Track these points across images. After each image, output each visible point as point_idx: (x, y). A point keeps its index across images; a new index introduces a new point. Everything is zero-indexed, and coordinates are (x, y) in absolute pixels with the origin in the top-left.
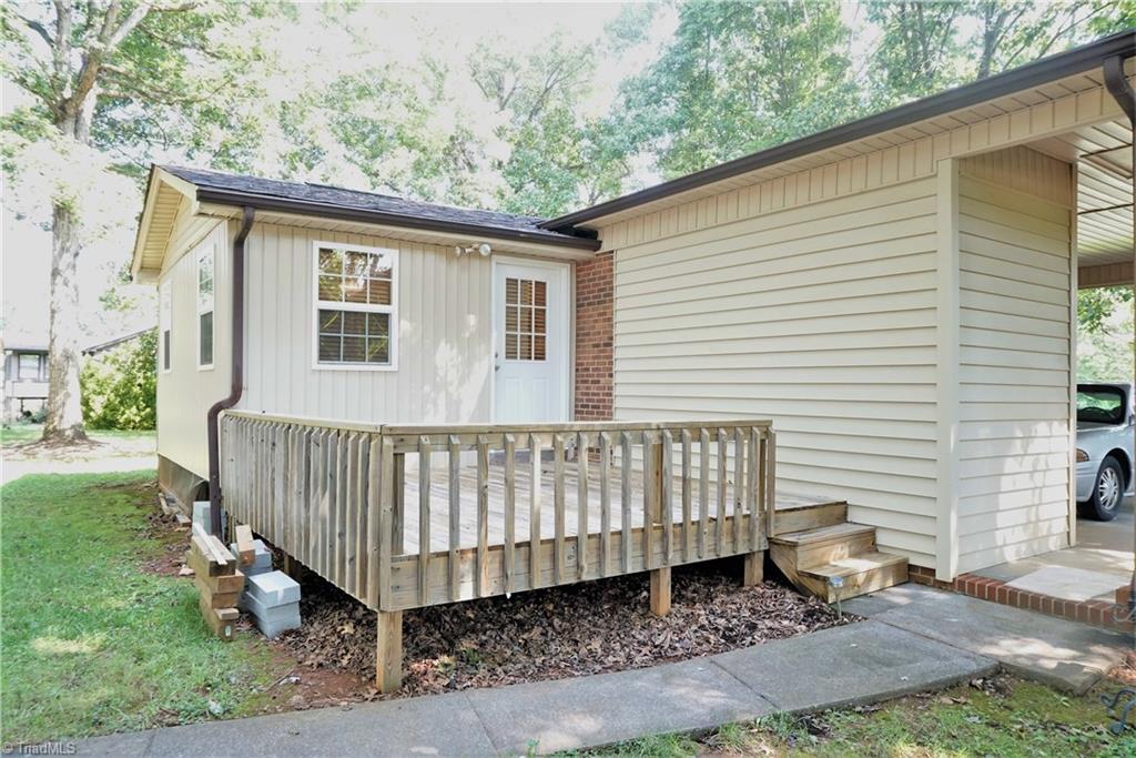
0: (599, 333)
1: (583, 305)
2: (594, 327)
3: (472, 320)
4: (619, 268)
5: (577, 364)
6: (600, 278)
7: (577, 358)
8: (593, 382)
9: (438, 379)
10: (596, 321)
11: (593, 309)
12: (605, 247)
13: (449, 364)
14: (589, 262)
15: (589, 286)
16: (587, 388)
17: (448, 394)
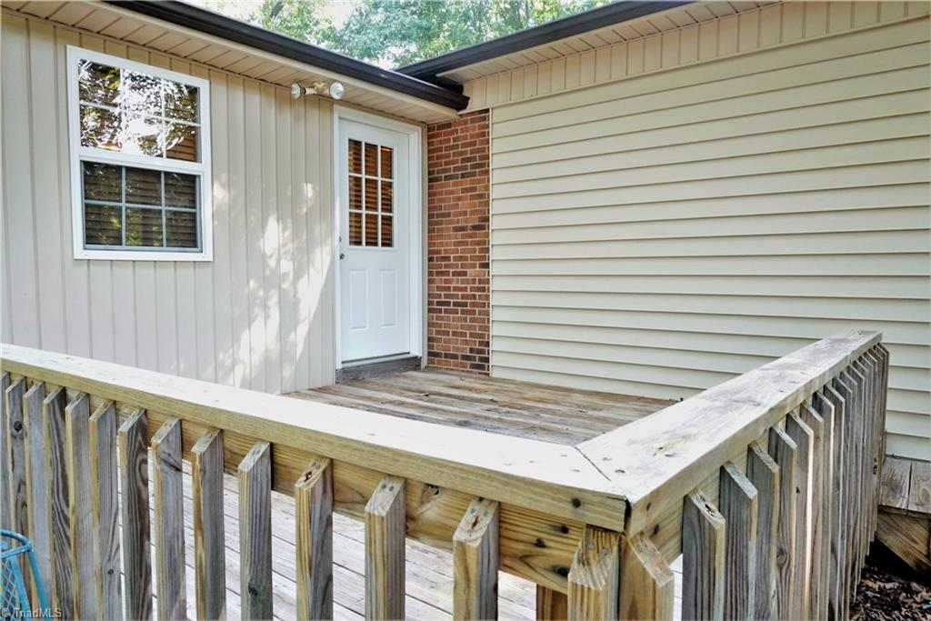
0: (465, 213)
1: (438, 179)
2: (456, 206)
3: (309, 190)
4: (495, 131)
5: (430, 252)
6: (465, 145)
7: (430, 245)
8: (455, 274)
9: (268, 272)
10: (459, 199)
11: (455, 184)
12: (474, 105)
13: (282, 251)
14: (449, 125)
15: (448, 156)
16: (446, 281)
17: (281, 293)
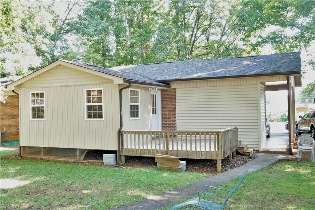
1: (164, 100)
2: (168, 106)
4: (177, 92)
6: (170, 94)
11: (168, 102)
12: (172, 87)
14: (166, 90)
15: (166, 96)
16: (166, 120)
